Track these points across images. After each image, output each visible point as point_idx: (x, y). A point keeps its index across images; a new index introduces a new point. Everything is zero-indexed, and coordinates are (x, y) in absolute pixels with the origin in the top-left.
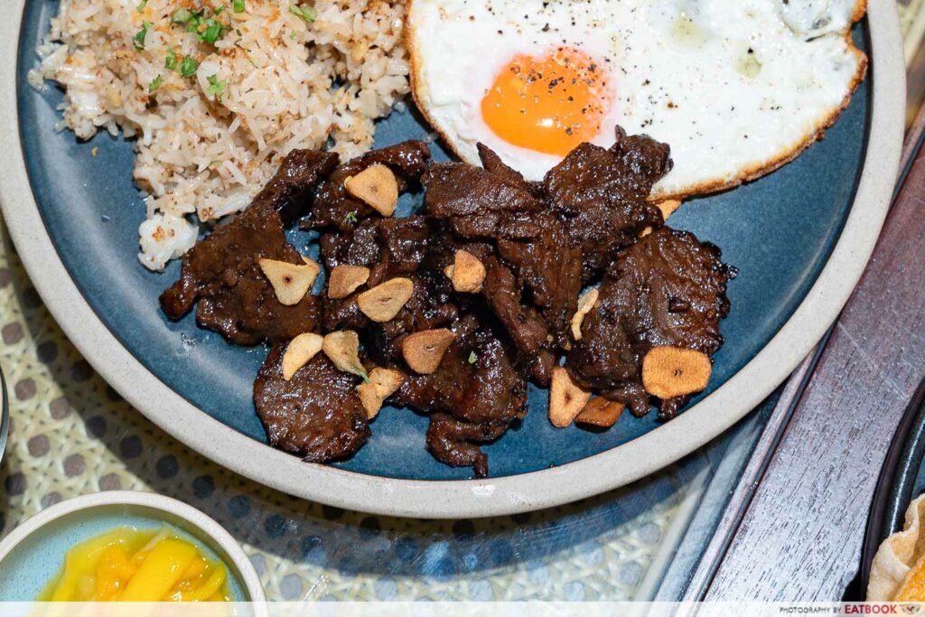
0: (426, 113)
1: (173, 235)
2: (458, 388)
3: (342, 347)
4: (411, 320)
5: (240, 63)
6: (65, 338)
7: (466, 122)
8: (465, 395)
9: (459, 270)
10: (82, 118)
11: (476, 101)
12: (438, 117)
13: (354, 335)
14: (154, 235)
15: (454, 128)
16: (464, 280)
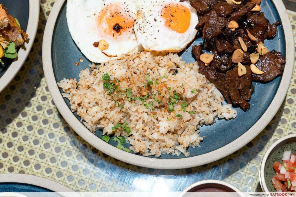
0: (182, 49)
1: (228, 108)
2: (260, 29)
3: (254, 58)
4: (247, 39)
5: (186, 87)
6: (260, 134)
7: (184, 38)
8: (262, 26)
9: (234, 26)
10: (197, 139)
11: (179, 35)
12: (183, 46)
13: (251, 55)
14: (229, 113)
15: (184, 42)
16: (236, 25)
